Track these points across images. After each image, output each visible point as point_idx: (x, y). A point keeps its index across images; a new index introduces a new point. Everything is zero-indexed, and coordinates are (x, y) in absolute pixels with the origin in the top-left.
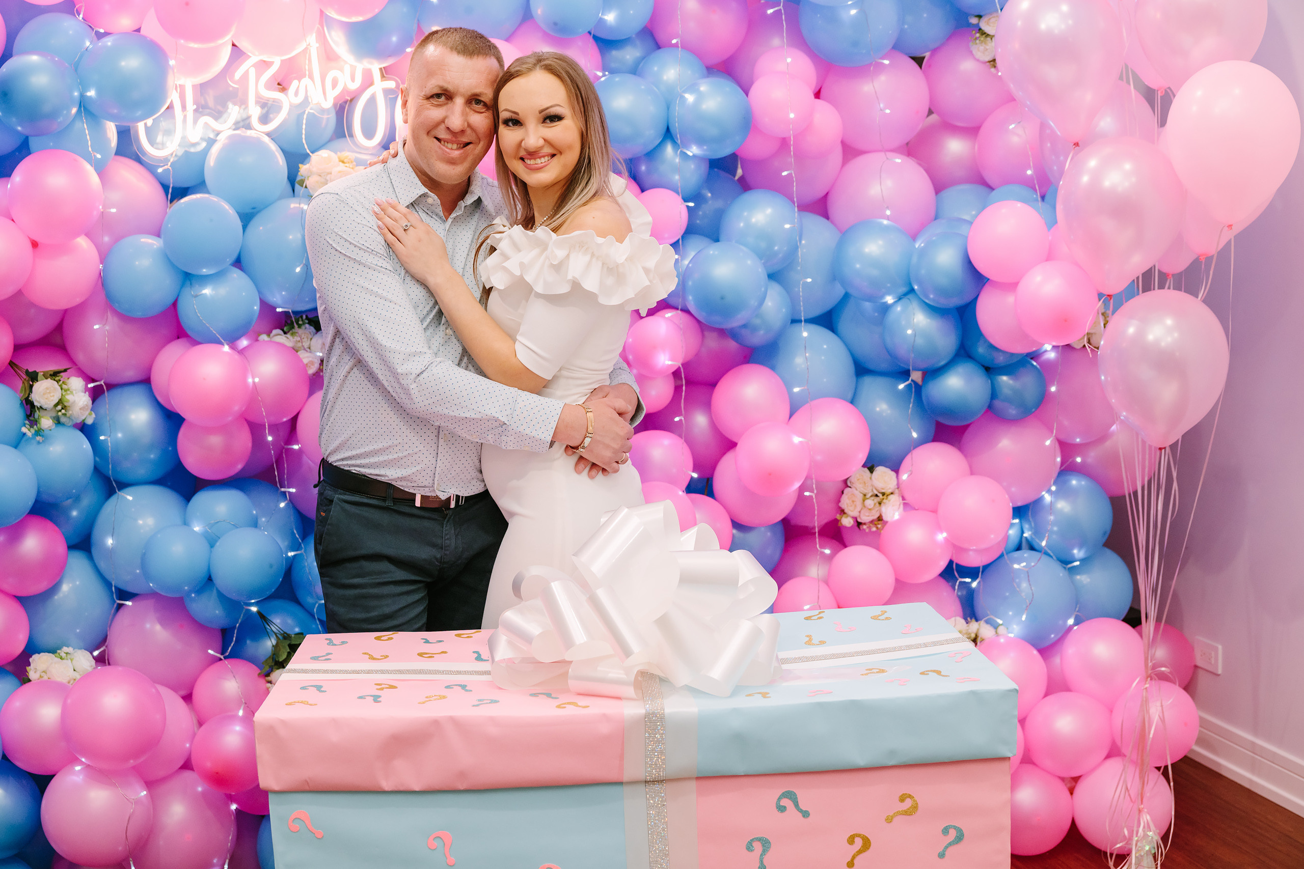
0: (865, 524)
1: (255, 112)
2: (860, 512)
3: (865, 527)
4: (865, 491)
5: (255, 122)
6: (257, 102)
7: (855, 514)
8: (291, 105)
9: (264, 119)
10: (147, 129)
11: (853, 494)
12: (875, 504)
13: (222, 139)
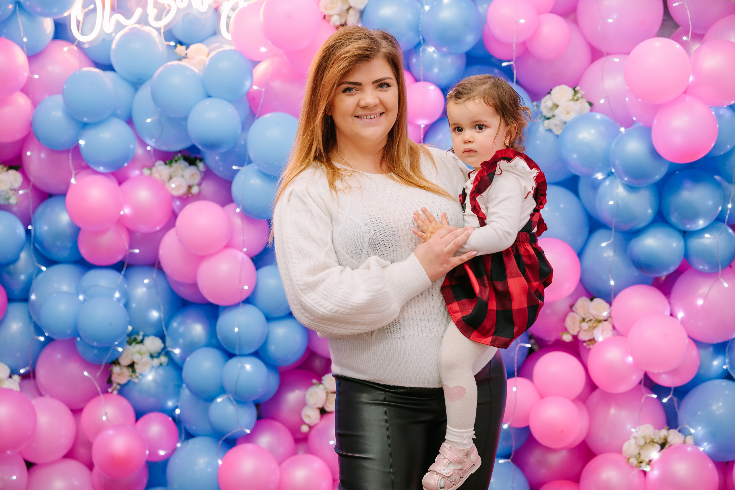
0: (585, 342)
1: (152, 12)
2: (579, 332)
3: (585, 344)
4: (584, 317)
5: (151, 20)
6: (155, 7)
7: (575, 333)
8: (178, 9)
9: (158, 18)
10: (78, 22)
11: (574, 318)
12: (590, 327)
13: (126, 30)
